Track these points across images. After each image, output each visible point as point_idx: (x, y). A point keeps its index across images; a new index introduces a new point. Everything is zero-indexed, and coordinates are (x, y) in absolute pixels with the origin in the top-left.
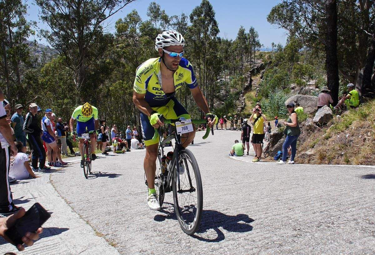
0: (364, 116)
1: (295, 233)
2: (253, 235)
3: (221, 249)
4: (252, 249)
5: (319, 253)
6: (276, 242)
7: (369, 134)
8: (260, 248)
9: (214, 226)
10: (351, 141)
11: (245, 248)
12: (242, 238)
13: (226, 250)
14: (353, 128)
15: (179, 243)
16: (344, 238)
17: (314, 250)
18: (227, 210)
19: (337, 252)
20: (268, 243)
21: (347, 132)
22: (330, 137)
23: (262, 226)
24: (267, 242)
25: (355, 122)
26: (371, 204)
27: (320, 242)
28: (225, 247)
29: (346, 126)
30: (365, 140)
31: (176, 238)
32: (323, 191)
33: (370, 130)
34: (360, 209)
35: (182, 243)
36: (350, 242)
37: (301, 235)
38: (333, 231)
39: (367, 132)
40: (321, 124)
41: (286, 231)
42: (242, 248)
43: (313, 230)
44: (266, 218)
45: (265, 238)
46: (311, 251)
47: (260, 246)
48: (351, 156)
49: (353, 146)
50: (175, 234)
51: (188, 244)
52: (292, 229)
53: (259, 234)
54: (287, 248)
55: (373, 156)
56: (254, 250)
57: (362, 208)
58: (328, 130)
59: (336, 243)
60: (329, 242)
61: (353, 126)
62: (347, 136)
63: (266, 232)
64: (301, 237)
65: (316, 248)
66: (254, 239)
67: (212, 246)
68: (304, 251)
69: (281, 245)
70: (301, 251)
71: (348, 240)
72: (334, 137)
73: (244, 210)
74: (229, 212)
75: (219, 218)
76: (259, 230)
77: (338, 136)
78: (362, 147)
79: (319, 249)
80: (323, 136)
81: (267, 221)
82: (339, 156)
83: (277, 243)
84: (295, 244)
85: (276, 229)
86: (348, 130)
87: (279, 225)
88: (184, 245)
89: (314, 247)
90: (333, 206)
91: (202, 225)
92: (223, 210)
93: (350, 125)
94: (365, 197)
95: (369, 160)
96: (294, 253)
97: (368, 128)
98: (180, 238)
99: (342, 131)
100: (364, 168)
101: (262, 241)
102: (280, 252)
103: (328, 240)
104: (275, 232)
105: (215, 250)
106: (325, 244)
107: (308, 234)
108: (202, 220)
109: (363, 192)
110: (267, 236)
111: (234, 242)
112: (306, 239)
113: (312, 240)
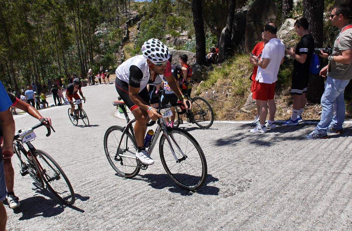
0: (226, 75)
1: (170, 202)
2: (139, 209)
3: (114, 228)
4: (138, 223)
5: (186, 218)
6: (155, 214)
7: (230, 90)
8: (144, 221)
9: (106, 205)
10: (217, 97)
11: (133, 223)
12: (130, 214)
13: (118, 227)
14: (218, 85)
15: (78, 227)
16: (204, 202)
17: (183, 216)
18: (115, 186)
19: (198, 215)
20: (150, 216)
21: (213, 88)
22: (200, 94)
23: (145, 199)
24: (149, 214)
25: (219, 80)
26: (225, 165)
27: (188, 208)
28: (117, 224)
29: (213, 84)
30: (227, 95)
31: (75, 223)
32: (192, 155)
33: (231, 87)
34: (217, 171)
35: (81, 227)
36: (208, 205)
37: (174, 203)
38: (197, 196)
39: (228, 89)
40: (193, 80)
41: (164, 201)
42: (130, 224)
43: (183, 198)
44: (148, 190)
45: (148, 211)
46: (181, 218)
47: (144, 219)
48: (217, 110)
49: (218, 102)
50: (74, 219)
51: (87, 228)
52: (168, 199)
53: (142, 208)
54: (163, 218)
55: (233, 110)
56: (139, 224)
57: (219, 171)
58: (198, 87)
59: (198, 208)
60: (194, 207)
61: (217, 84)
62: (213, 92)
63: (148, 205)
64: (174, 205)
65: (185, 214)
66: (139, 213)
67: (107, 226)
68: (176, 219)
69: (160, 216)
70: (174, 219)
71: (207, 203)
72: (203, 93)
73: (130, 184)
74: (118, 188)
75: (110, 196)
76: (143, 204)
77: (207, 93)
78: (225, 102)
79: (186, 215)
80: (195, 92)
81: (149, 194)
82: (208, 110)
83: (157, 214)
84: (170, 213)
85: (156, 200)
86: (214, 87)
87: (158, 196)
88: (83, 229)
89: (183, 213)
90: (199, 171)
91: (96, 206)
92: (113, 187)
93: (215, 82)
94: (222, 158)
95: (230, 113)
96: (169, 222)
97: (229, 85)
98: (78, 222)
99: (209, 89)
100: (226, 124)
101: (146, 214)
102: (159, 222)
103: (193, 205)
104: (155, 204)
105: (109, 229)
106: (191, 210)
107: (179, 202)
108: (95, 200)
109: (221, 153)
110: (149, 208)
111: (124, 219)
112: (178, 207)
113: (182, 207)
